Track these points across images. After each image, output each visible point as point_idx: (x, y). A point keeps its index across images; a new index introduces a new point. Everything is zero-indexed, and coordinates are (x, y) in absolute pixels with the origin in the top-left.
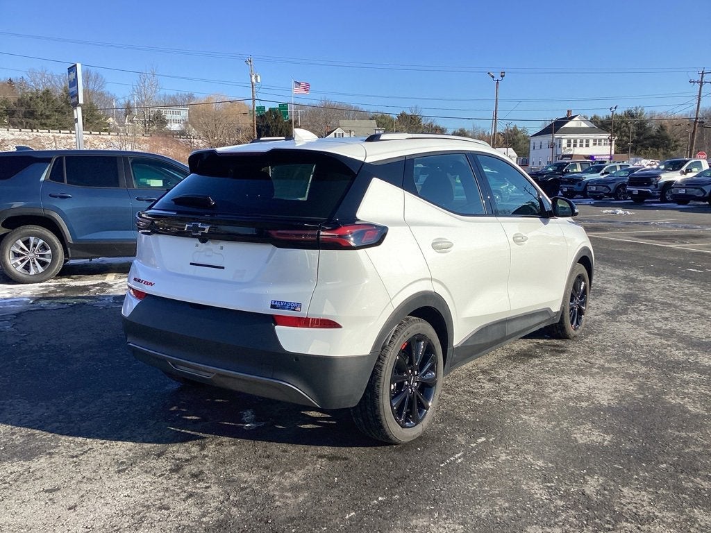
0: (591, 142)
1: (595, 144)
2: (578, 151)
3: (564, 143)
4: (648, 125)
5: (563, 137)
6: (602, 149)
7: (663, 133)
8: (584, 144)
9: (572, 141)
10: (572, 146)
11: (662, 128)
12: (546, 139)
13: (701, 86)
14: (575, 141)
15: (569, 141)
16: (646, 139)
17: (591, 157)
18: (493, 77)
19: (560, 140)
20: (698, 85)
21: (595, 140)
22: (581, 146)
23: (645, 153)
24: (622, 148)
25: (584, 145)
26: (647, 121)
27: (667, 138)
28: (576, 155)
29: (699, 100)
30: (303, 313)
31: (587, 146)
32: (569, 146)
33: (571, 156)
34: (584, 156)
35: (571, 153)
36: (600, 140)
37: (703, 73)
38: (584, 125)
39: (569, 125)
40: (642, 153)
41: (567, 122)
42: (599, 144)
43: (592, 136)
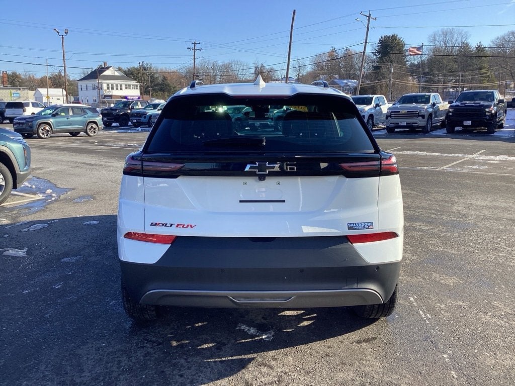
0: (124, 87)
1: (126, 88)
2: (115, 93)
3: (105, 87)
4: (156, 76)
5: (103, 82)
6: (132, 92)
7: (165, 82)
8: (119, 87)
9: (110, 85)
10: (110, 88)
11: (165, 78)
12: (90, 83)
13: (195, 52)
14: (112, 85)
15: (108, 85)
16: (156, 85)
17: (126, 97)
18: (59, 33)
19: (102, 84)
20: (193, 51)
21: (126, 85)
22: (117, 89)
23: (157, 95)
24: (144, 91)
25: (119, 89)
26: (155, 73)
27: (168, 85)
28: (114, 96)
29: (194, 61)
30: (377, 229)
31: (121, 89)
32: (108, 88)
33: (111, 96)
34: (120, 96)
35: (111, 94)
36: (130, 85)
37: (195, 43)
38: (117, 74)
39: (107, 73)
40: (154, 94)
41: (105, 71)
42: (129, 88)
43: (124, 82)
